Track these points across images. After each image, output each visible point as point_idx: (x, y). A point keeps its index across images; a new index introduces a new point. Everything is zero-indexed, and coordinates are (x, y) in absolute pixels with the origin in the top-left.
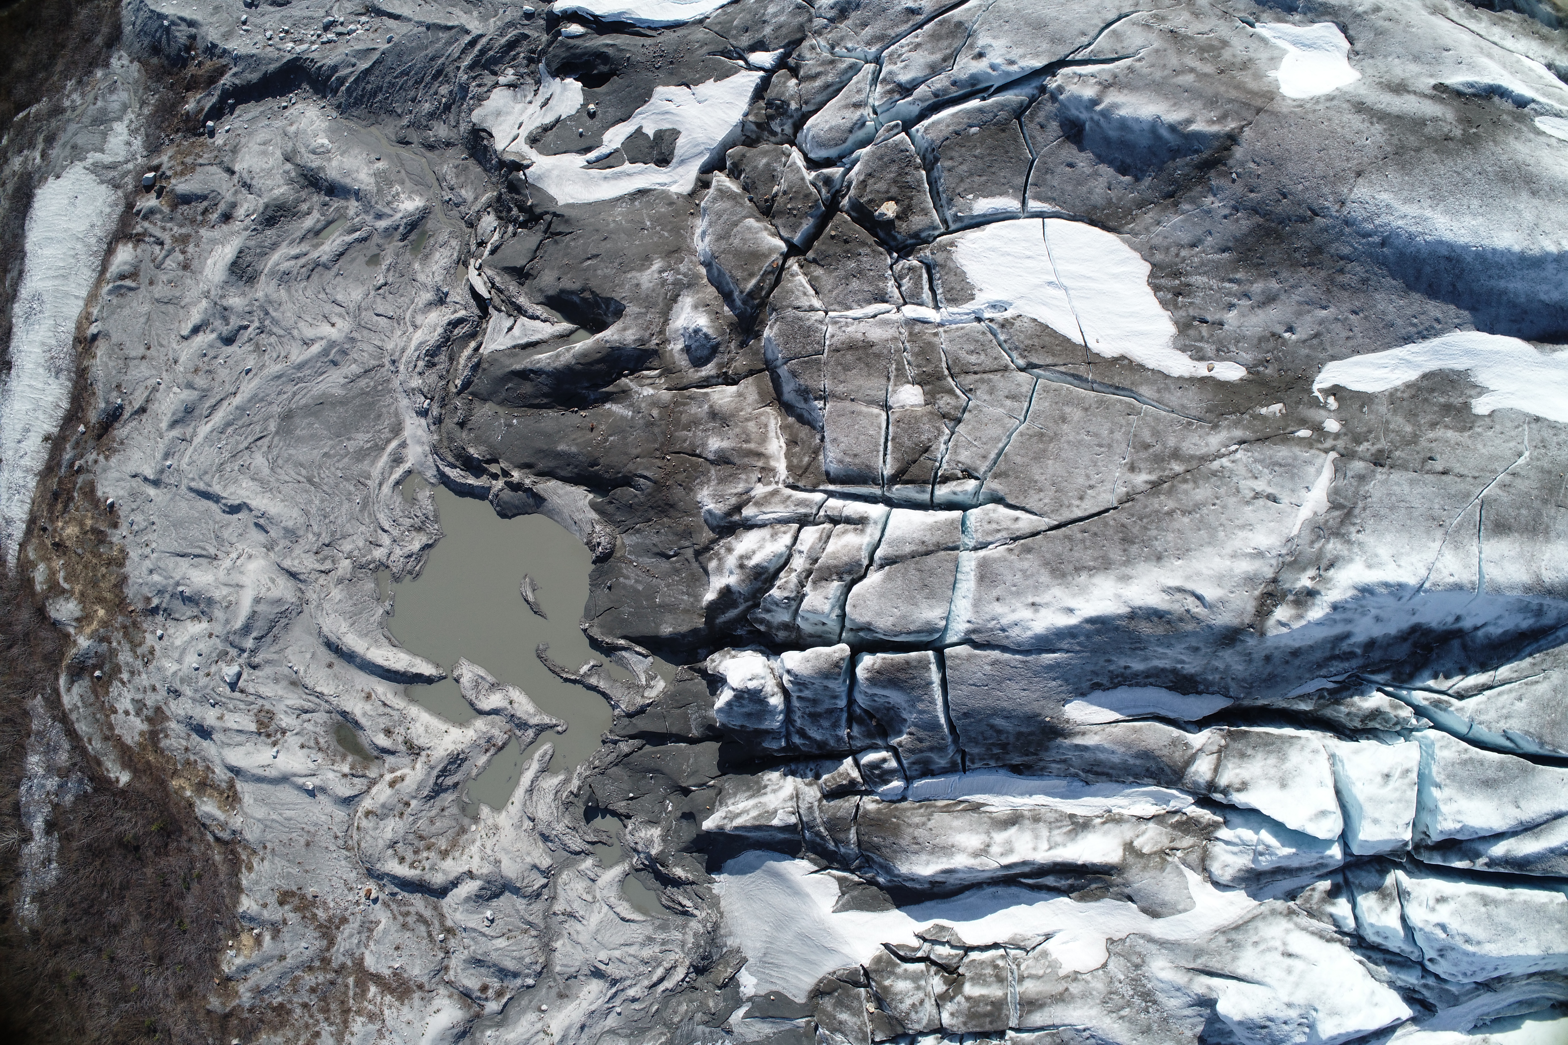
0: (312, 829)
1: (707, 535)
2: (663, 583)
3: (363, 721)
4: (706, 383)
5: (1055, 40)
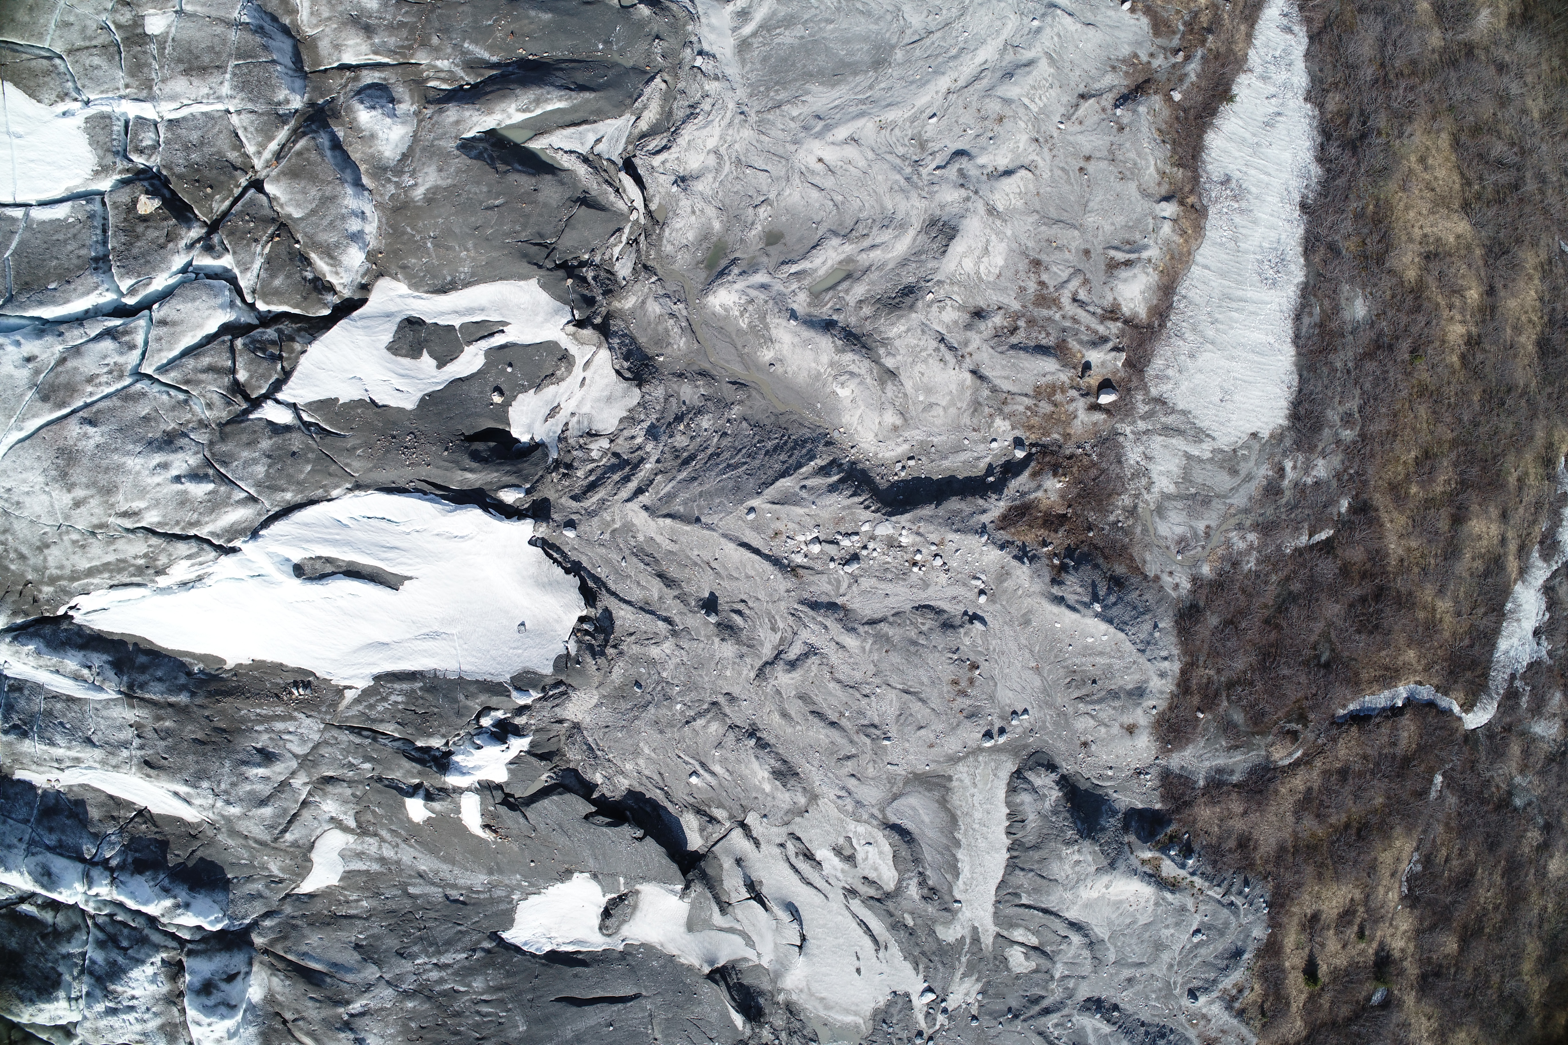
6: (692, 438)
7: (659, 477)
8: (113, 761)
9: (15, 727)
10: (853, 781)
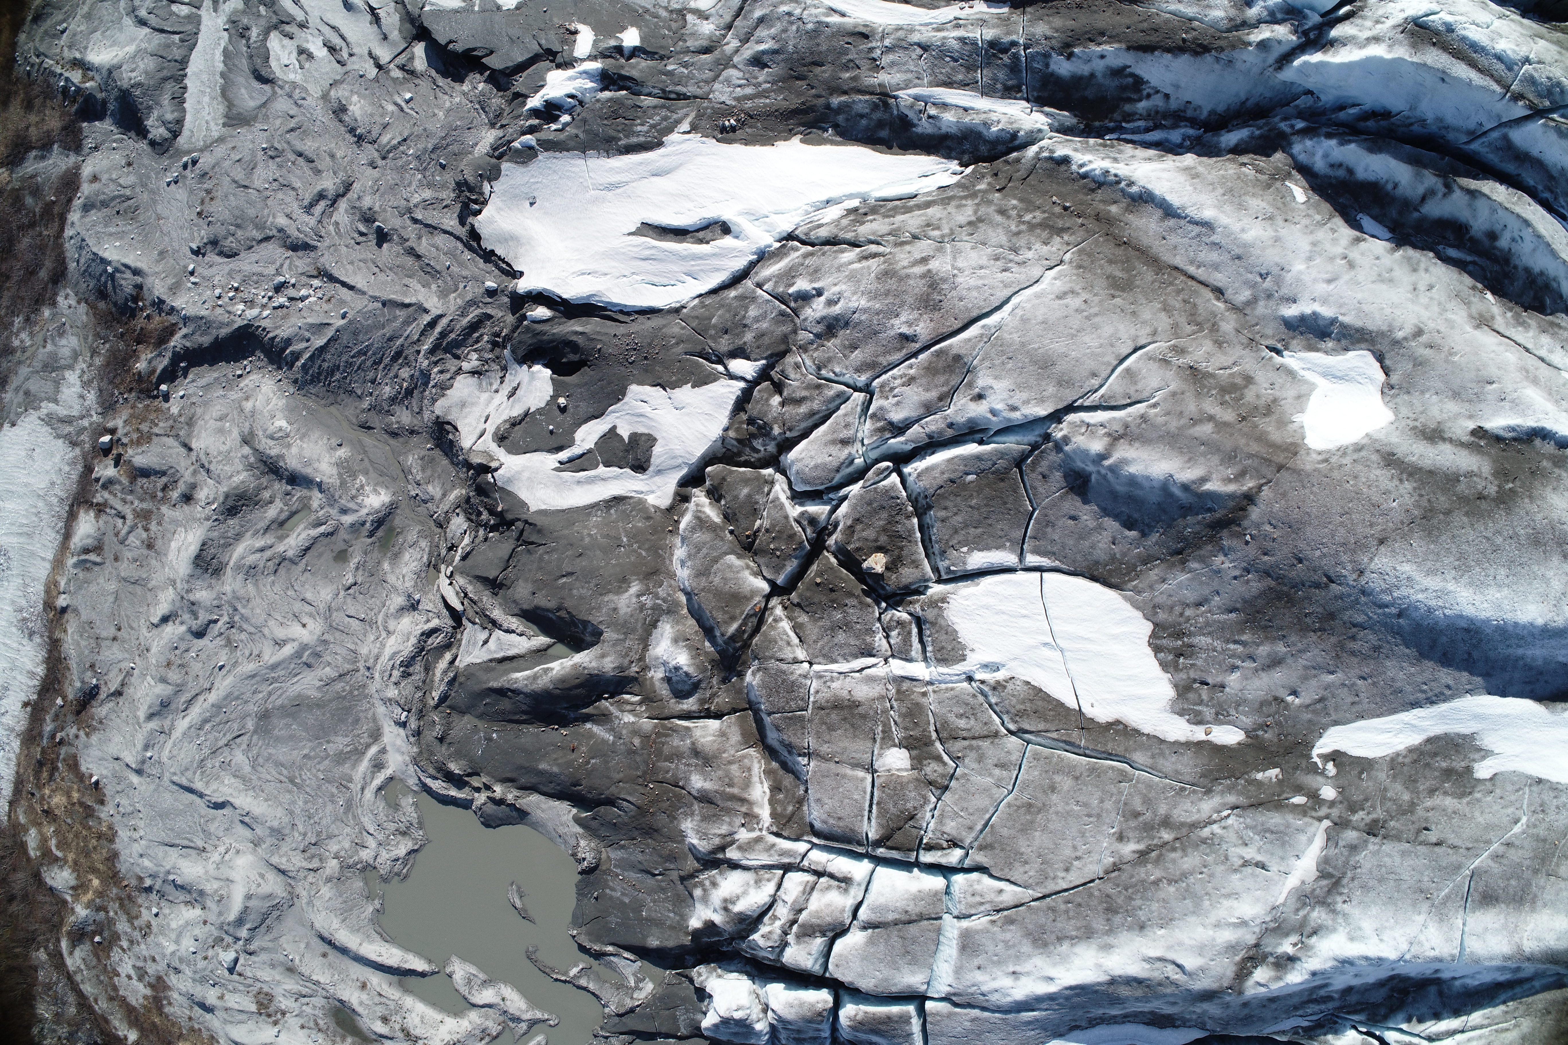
1: (691, 864)
2: (649, 899)
3: (359, 1009)
4: (688, 716)
5: (1063, 382)
6: (396, 376)
7: (416, 337)
8: (901, 34)
9: (1005, 51)
10: (291, 113)
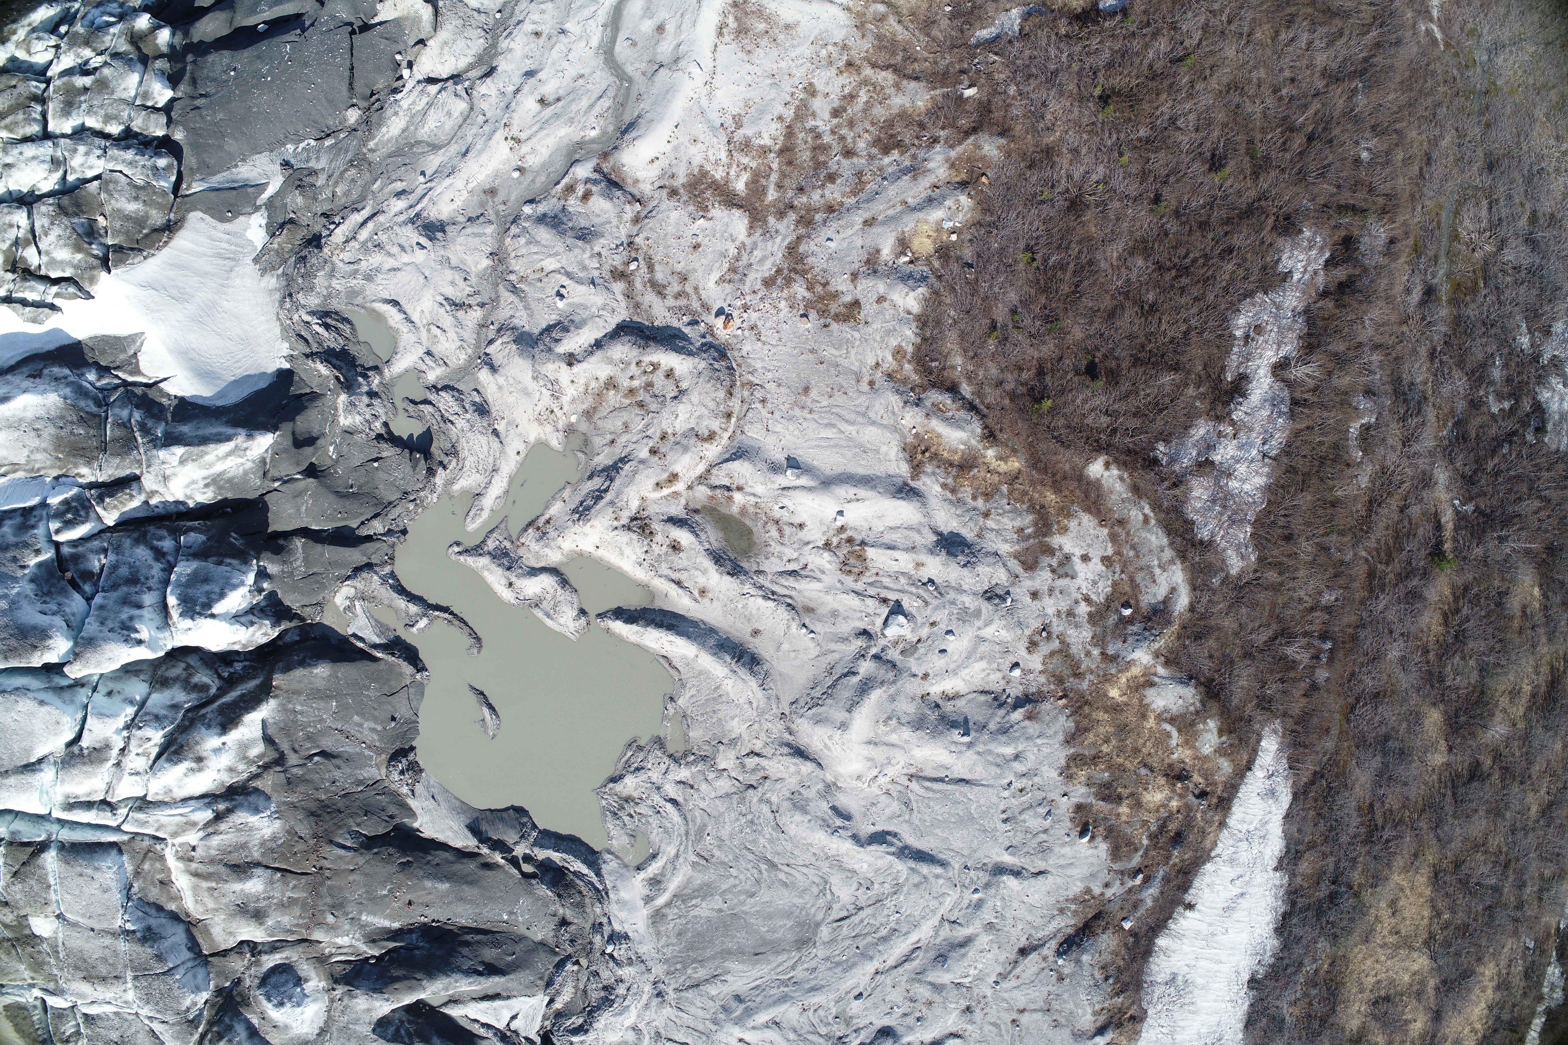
0: (797, 412)
2: (329, 723)
3: (708, 564)
4: (274, 947)
